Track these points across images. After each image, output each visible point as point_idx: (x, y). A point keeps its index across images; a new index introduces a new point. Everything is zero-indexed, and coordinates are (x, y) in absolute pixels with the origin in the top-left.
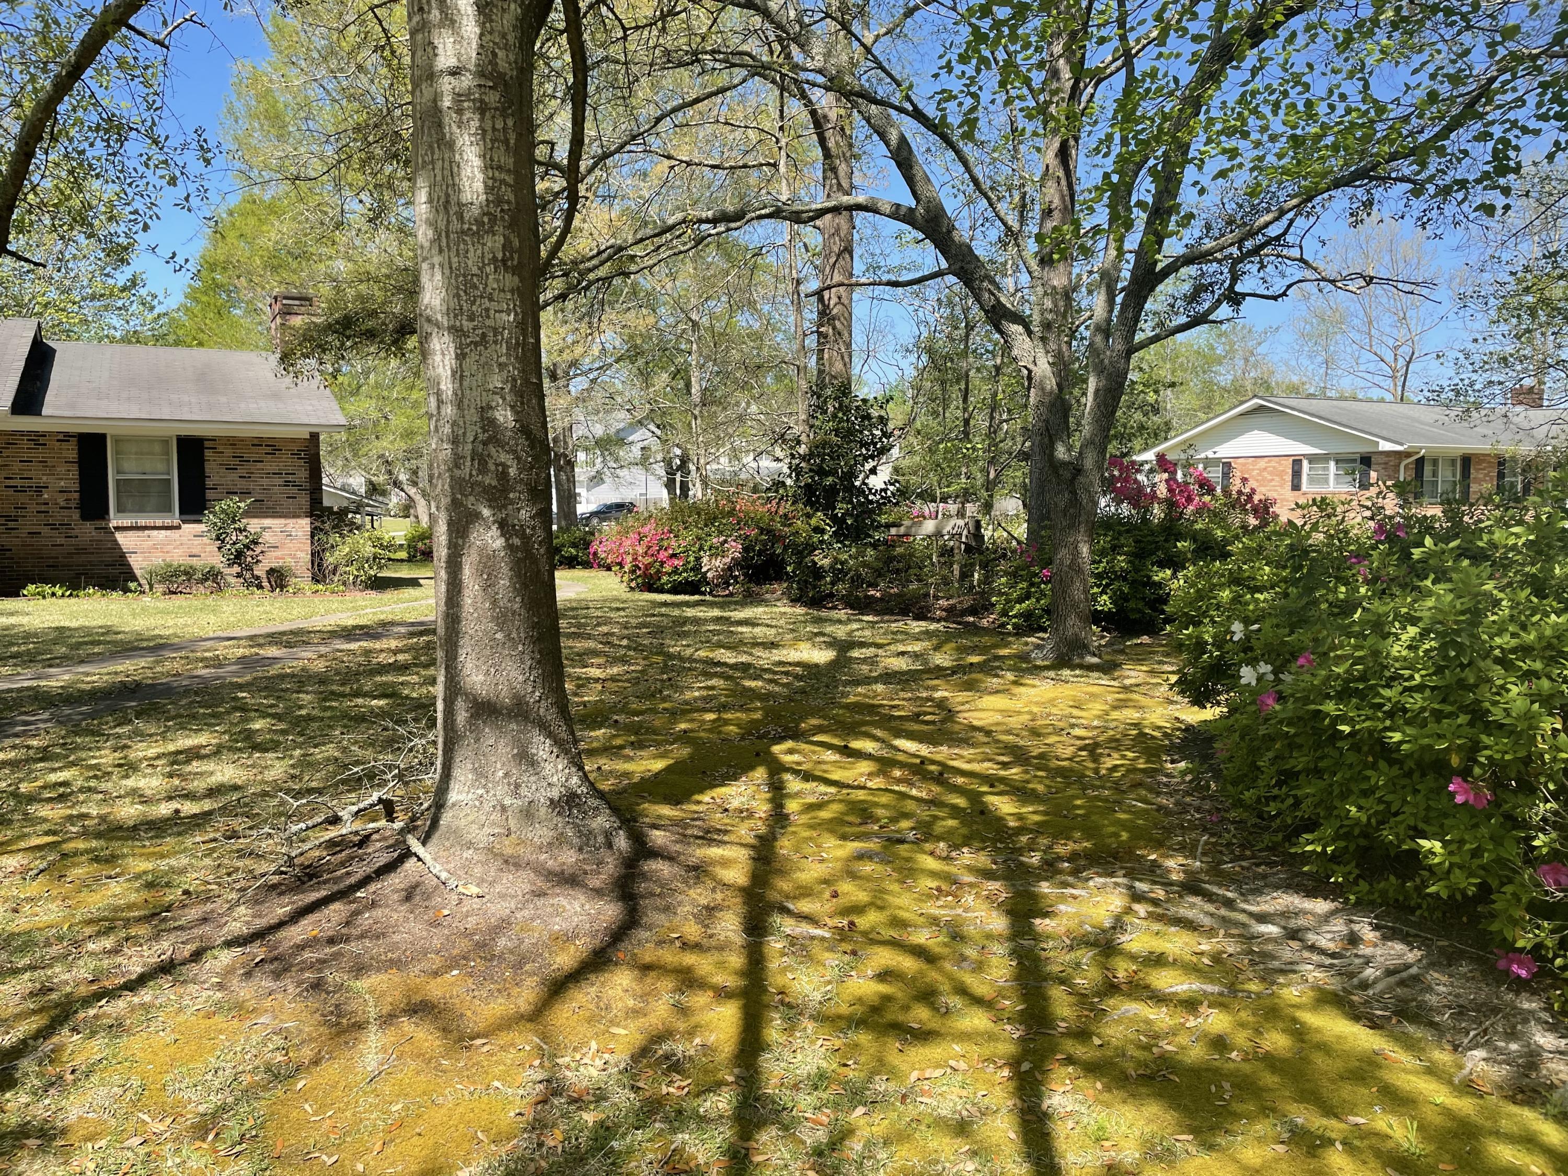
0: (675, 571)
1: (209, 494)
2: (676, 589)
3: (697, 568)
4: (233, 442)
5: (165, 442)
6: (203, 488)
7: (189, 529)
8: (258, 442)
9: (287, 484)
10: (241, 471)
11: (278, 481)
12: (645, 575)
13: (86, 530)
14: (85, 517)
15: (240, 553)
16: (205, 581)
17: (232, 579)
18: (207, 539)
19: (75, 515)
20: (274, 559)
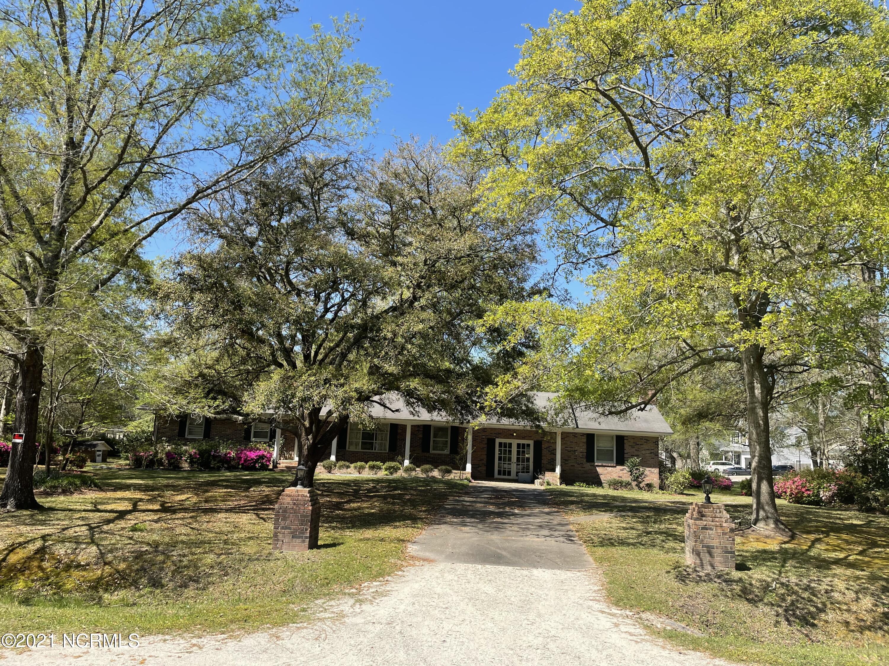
0: (809, 496)
1: (626, 456)
2: (809, 503)
3: (818, 495)
4: (634, 438)
5: (613, 437)
6: (624, 453)
7: (619, 468)
8: (642, 438)
9: (651, 453)
10: (636, 448)
11: (648, 452)
12: (796, 497)
13: (588, 466)
14: (587, 461)
15: (638, 477)
16: (626, 487)
17: (634, 486)
18: (625, 471)
19: (585, 460)
20: (647, 480)
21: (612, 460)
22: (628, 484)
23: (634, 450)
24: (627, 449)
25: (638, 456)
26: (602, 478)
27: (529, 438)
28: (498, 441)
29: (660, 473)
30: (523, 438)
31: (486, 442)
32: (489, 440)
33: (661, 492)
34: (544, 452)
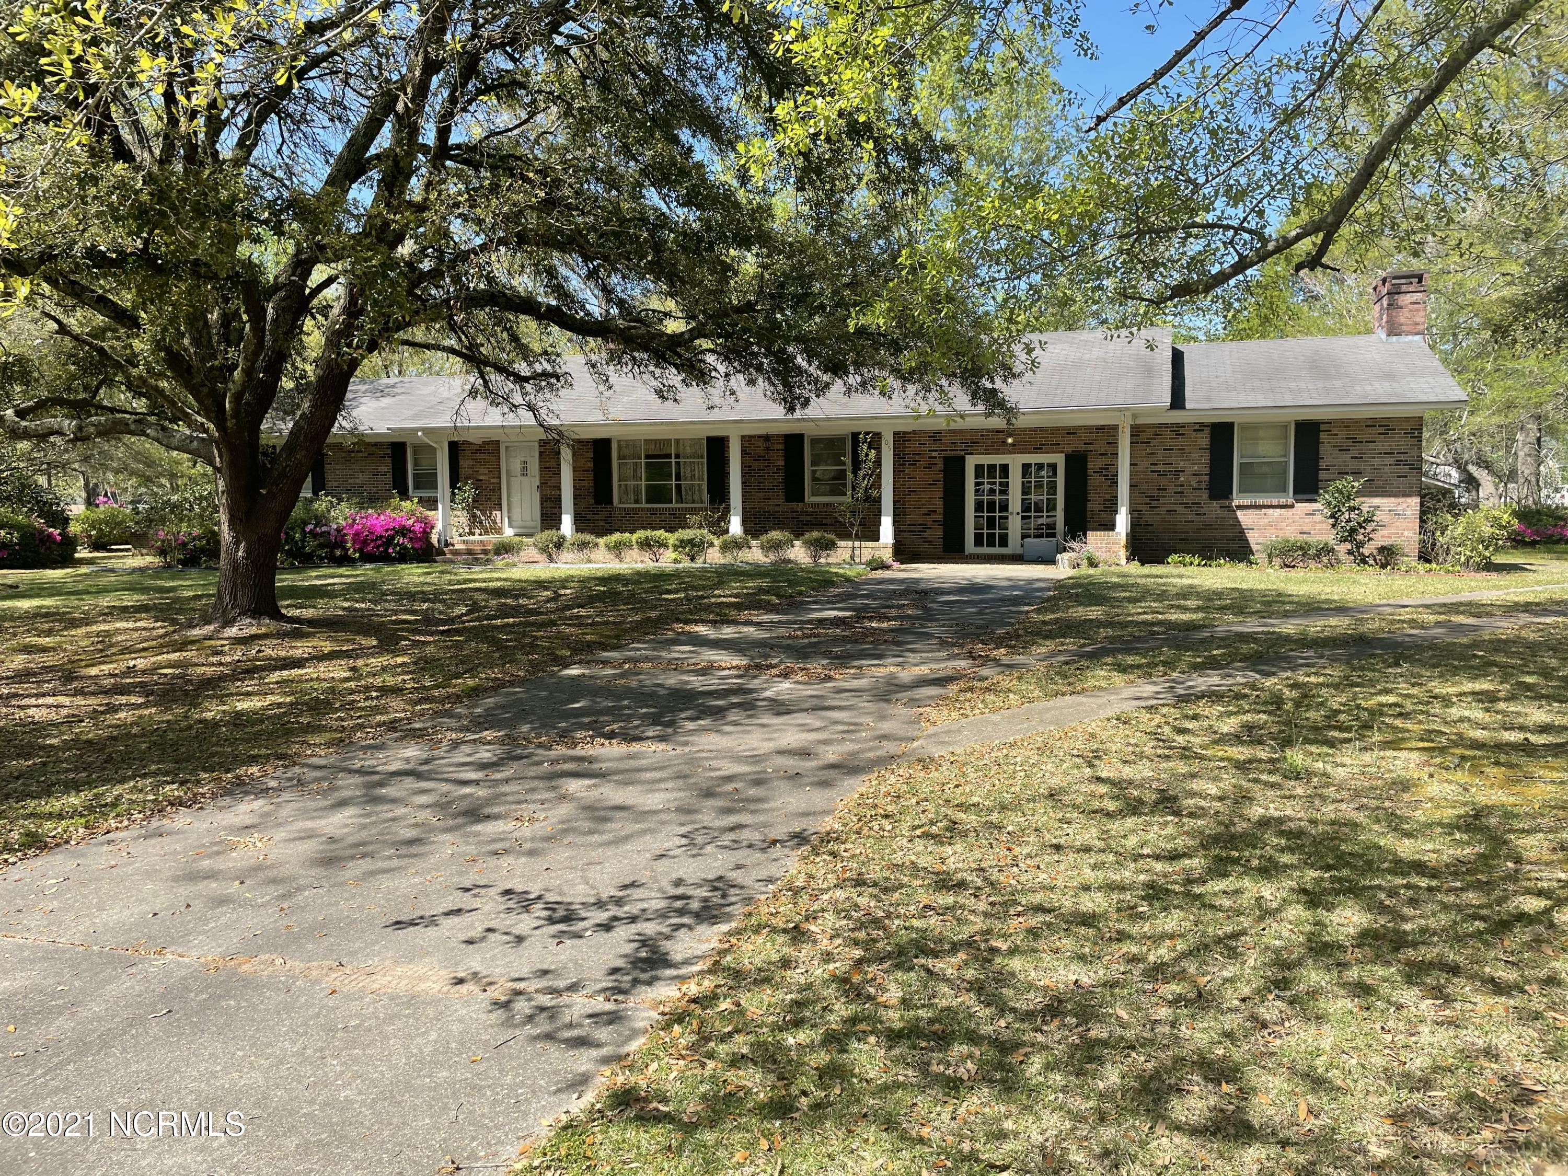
1: (1322, 475)
4: (1347, 424)
6: (1317, 469)
7: (1302, 508)
9: (1398, 463)
10: (1354, 452)
11: (1389, 460)
13: (1214, 509)
14: (1212, 497)
15: (1353, 531)
16: (1317, 556)
17: (1343, 556)
18: (1318, 518)
19: (1205, 495)
20: (1381, 539)
21: (1284, 490)
22: (1327, 550)
23: (1347, 457)
24: (1328, 454)
25: (1357, 474)
26: (1253, 538)
27: (1053, 447)
28: (971, 462)
29: (1424, 513)
30: (1038, 449)
31: (940, 465)
32: (947, 460)
33: (1422, 567)
34: (1094, 481)
